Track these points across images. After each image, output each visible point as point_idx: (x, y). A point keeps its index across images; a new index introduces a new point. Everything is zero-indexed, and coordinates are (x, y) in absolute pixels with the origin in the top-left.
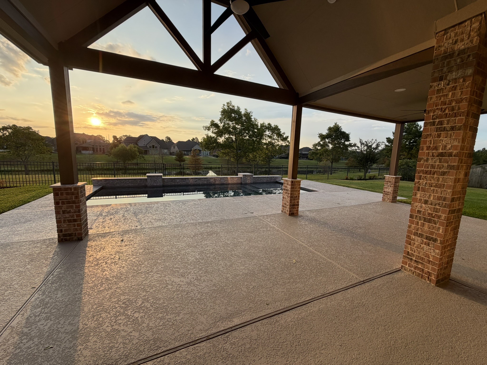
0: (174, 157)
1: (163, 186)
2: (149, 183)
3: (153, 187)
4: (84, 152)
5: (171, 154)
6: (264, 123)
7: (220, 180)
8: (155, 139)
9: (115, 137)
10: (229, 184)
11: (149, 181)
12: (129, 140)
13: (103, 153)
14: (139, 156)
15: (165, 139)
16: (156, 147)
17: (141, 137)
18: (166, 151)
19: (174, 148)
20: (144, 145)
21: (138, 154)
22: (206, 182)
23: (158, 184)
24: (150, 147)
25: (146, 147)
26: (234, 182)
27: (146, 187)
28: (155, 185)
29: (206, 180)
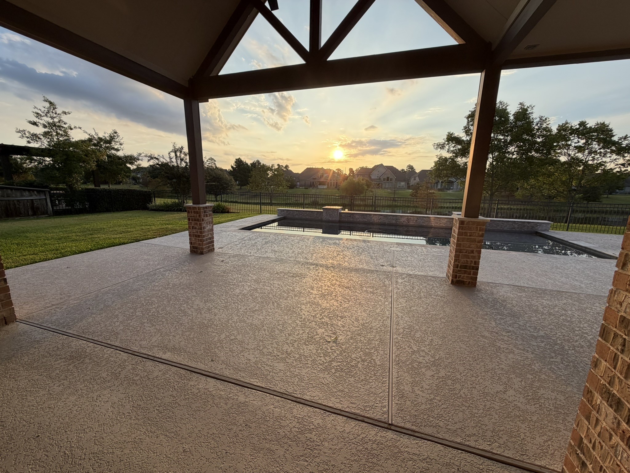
0: (411, 191)
1: (340, 222)
2: (325, 217)
3: (329, 221)
4: (320, 187)
5: (409, 188)
6: (567, 123)
7: (416, 221)
8: (392, 169)
9: (351, 170)
10: (431, 227)
11: (324, 214)
12: (364, 172)
13: (335, 188)
14: (367, 190)
15: (405, 169)
16: (391, 179)
17: (376, 167)
18: (403, 184)
19: (415, 179)
20: (378, 177)
21: (366, 187)
22: (394, 222)
23: (334, 219)
24: (384, 179)
25: (380, 179)
26: (441, 225)
27: (321, 221)
28: (331, 219)
29: (394, 218)
